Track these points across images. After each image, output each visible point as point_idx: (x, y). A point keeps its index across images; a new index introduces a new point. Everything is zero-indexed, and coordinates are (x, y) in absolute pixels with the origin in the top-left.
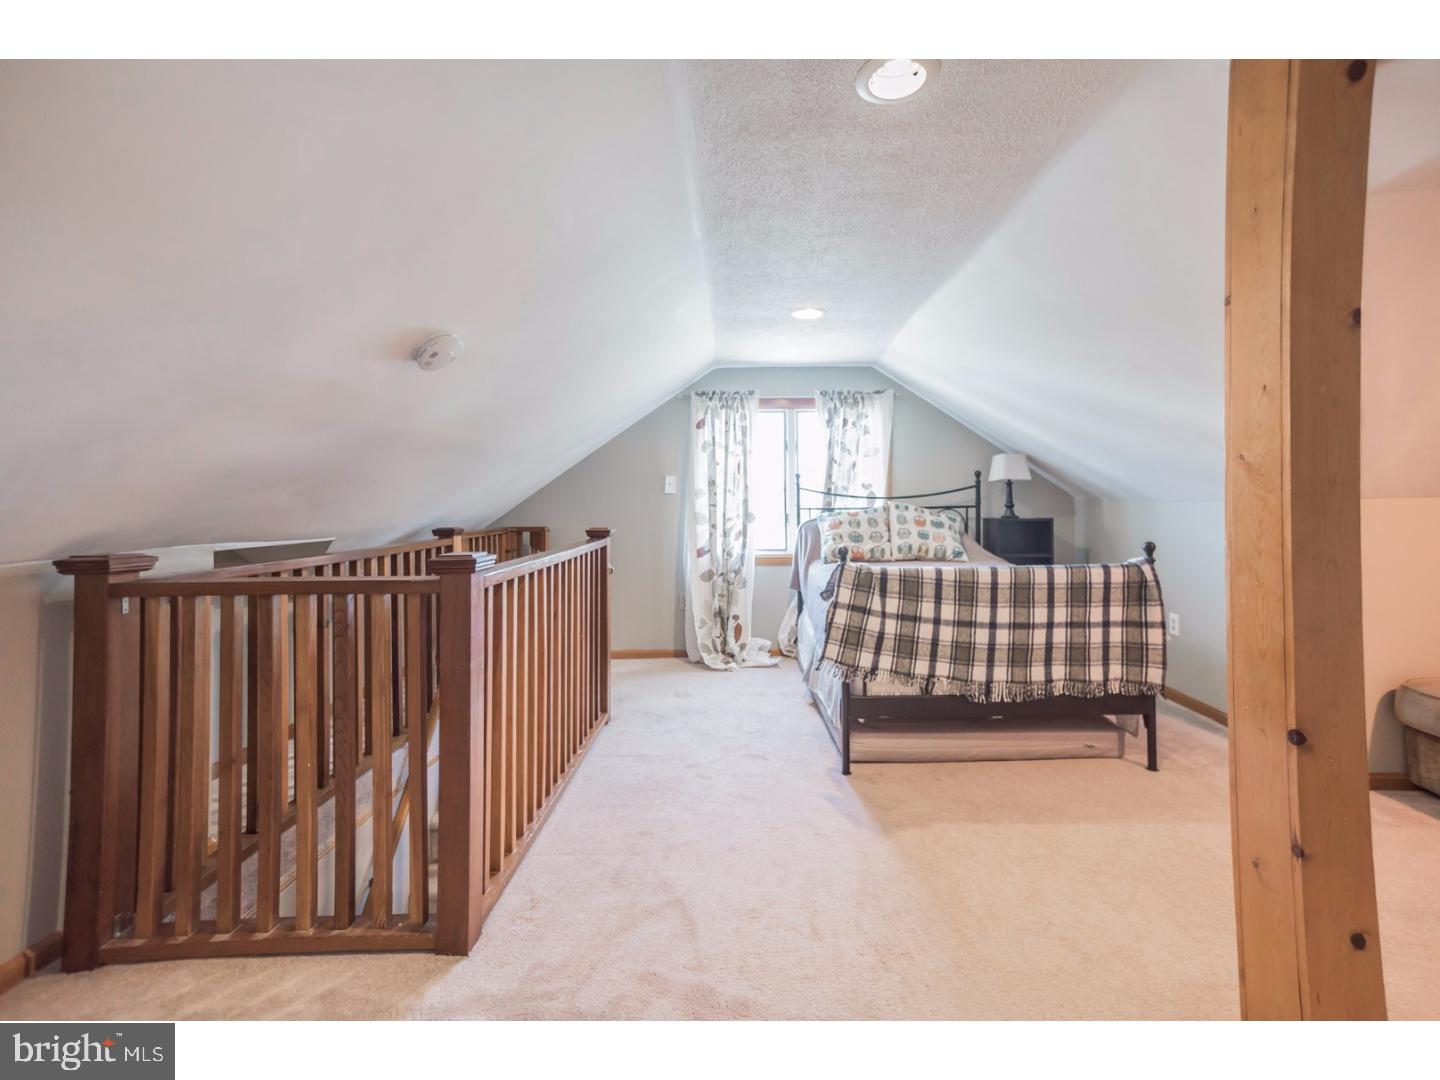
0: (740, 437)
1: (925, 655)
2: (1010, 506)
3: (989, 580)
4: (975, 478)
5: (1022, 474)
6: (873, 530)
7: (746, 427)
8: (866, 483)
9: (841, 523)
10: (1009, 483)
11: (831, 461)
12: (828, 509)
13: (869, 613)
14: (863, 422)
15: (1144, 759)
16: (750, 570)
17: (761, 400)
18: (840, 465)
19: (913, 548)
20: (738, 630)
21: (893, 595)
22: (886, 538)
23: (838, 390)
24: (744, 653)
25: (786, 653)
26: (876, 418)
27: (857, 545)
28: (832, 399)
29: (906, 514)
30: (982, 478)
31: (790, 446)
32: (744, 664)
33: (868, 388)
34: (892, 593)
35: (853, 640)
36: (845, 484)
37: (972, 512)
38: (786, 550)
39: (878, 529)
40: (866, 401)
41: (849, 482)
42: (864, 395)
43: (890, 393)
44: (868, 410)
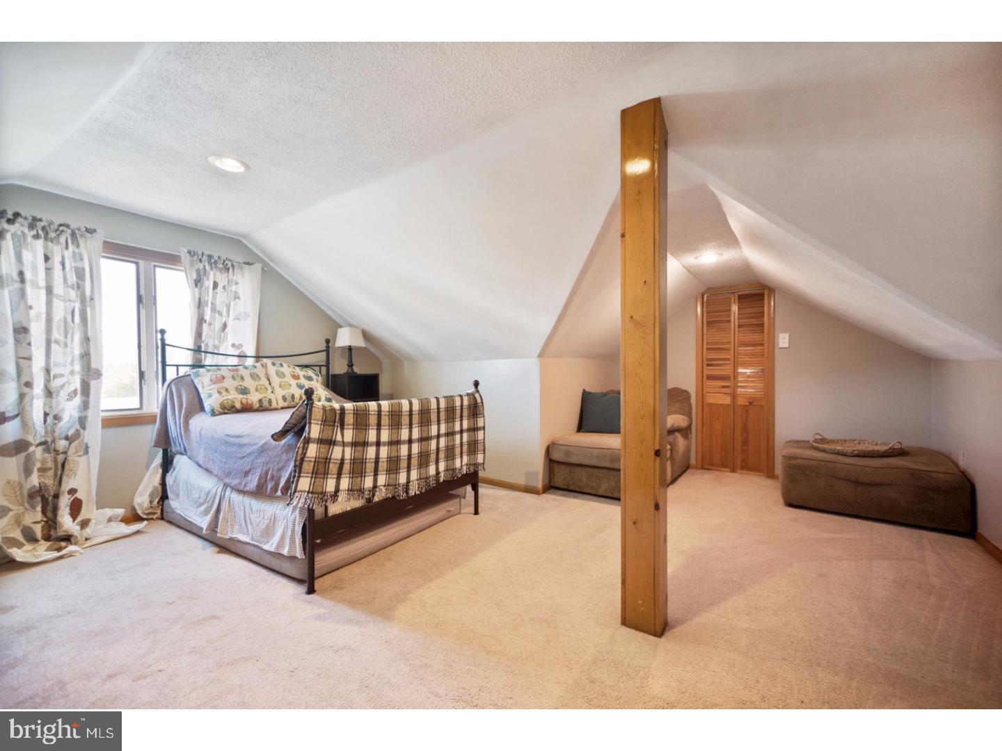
0: (72, 279)
1: (371, 472)
2: (351, 365)
3: (408, 409)
4: (325, 344)
5: (359, 342)
6: (257, 383)
7: (83, 269)
8: (237, 344)
9: (224, 378)
10: (350, 349)
11: (201, 321)
12: (197, 365)
13: (334, 444)
14: (234, 288)
15: (472, 509)
16: (94, 435)
17: (105, 242)
18: (210, 324)
19: (296, 396)
20: (76, 507)
21: (350, 427)
22: (270, 390)
23: (207, 253)
24: (88, 531)
25: (145, 517)
26: (246, 285)
27: (245, 396)
28: (201, 261)
29: (282, 369)
30: (330, 344)
31: (145, 299)
32: (88, 543)
33: (238, 258)
34: (348, 425)
35: (321, 470)
36: (216, 343)
37: (324, 369)
38: (141, 408)
39: (261, 383)
40: (236, 269)
41: (220, 342)
42: (235, 264)
43: (258, 266)
44: (236, 276)
